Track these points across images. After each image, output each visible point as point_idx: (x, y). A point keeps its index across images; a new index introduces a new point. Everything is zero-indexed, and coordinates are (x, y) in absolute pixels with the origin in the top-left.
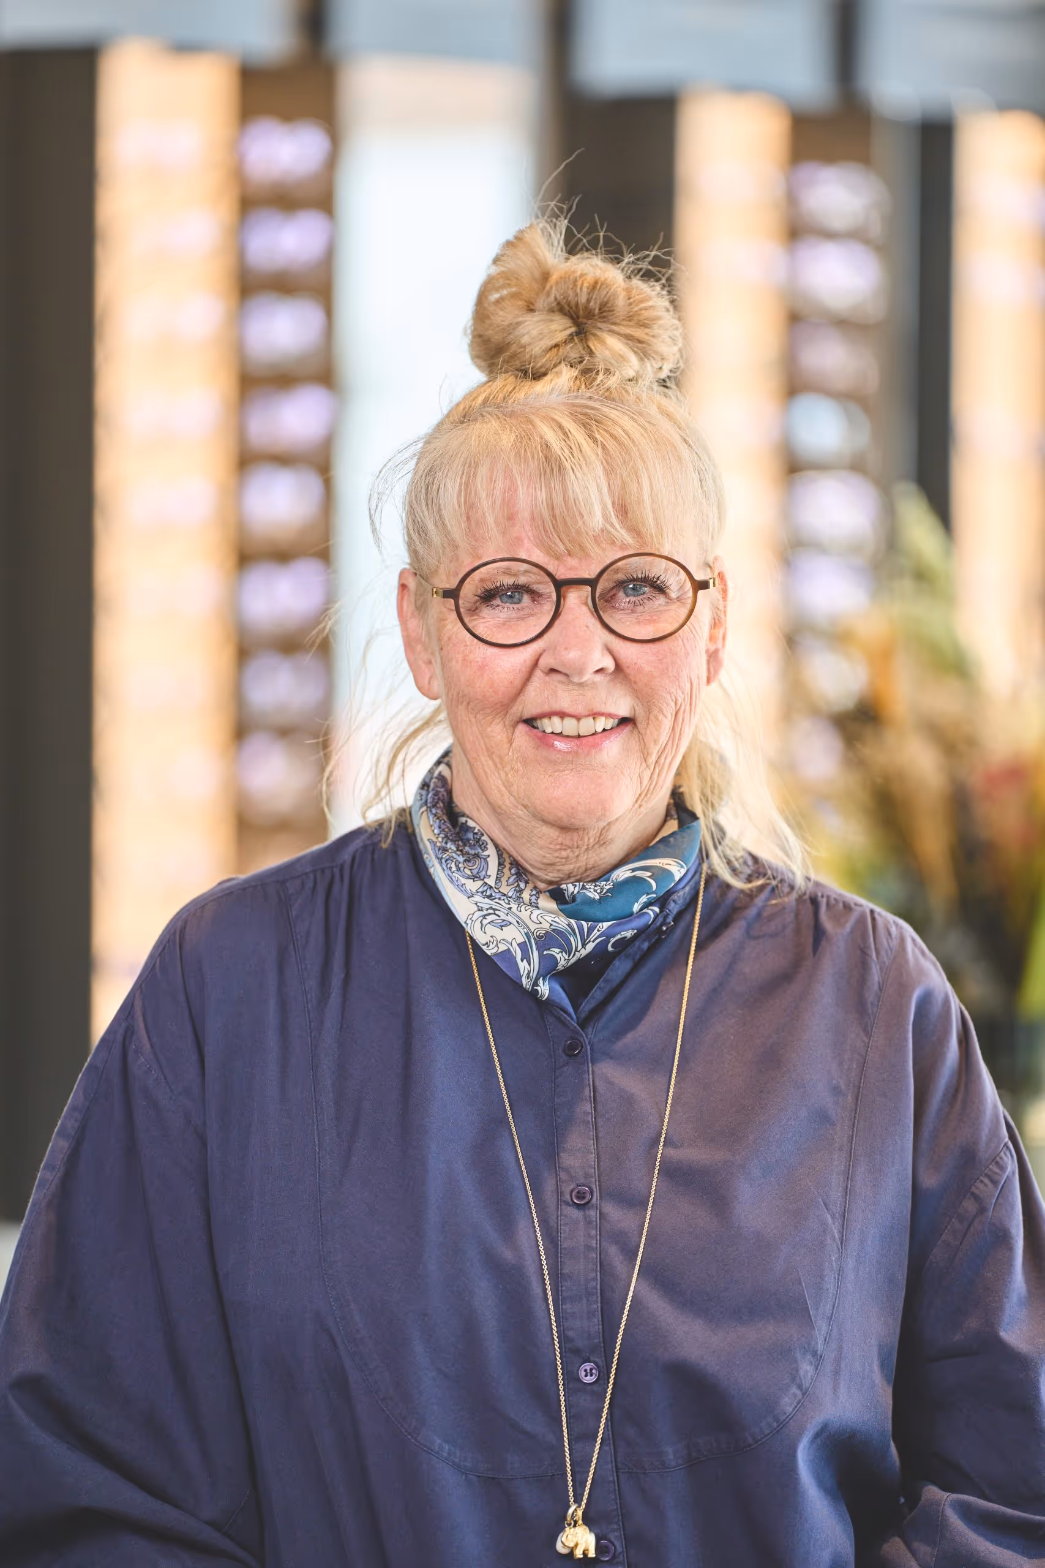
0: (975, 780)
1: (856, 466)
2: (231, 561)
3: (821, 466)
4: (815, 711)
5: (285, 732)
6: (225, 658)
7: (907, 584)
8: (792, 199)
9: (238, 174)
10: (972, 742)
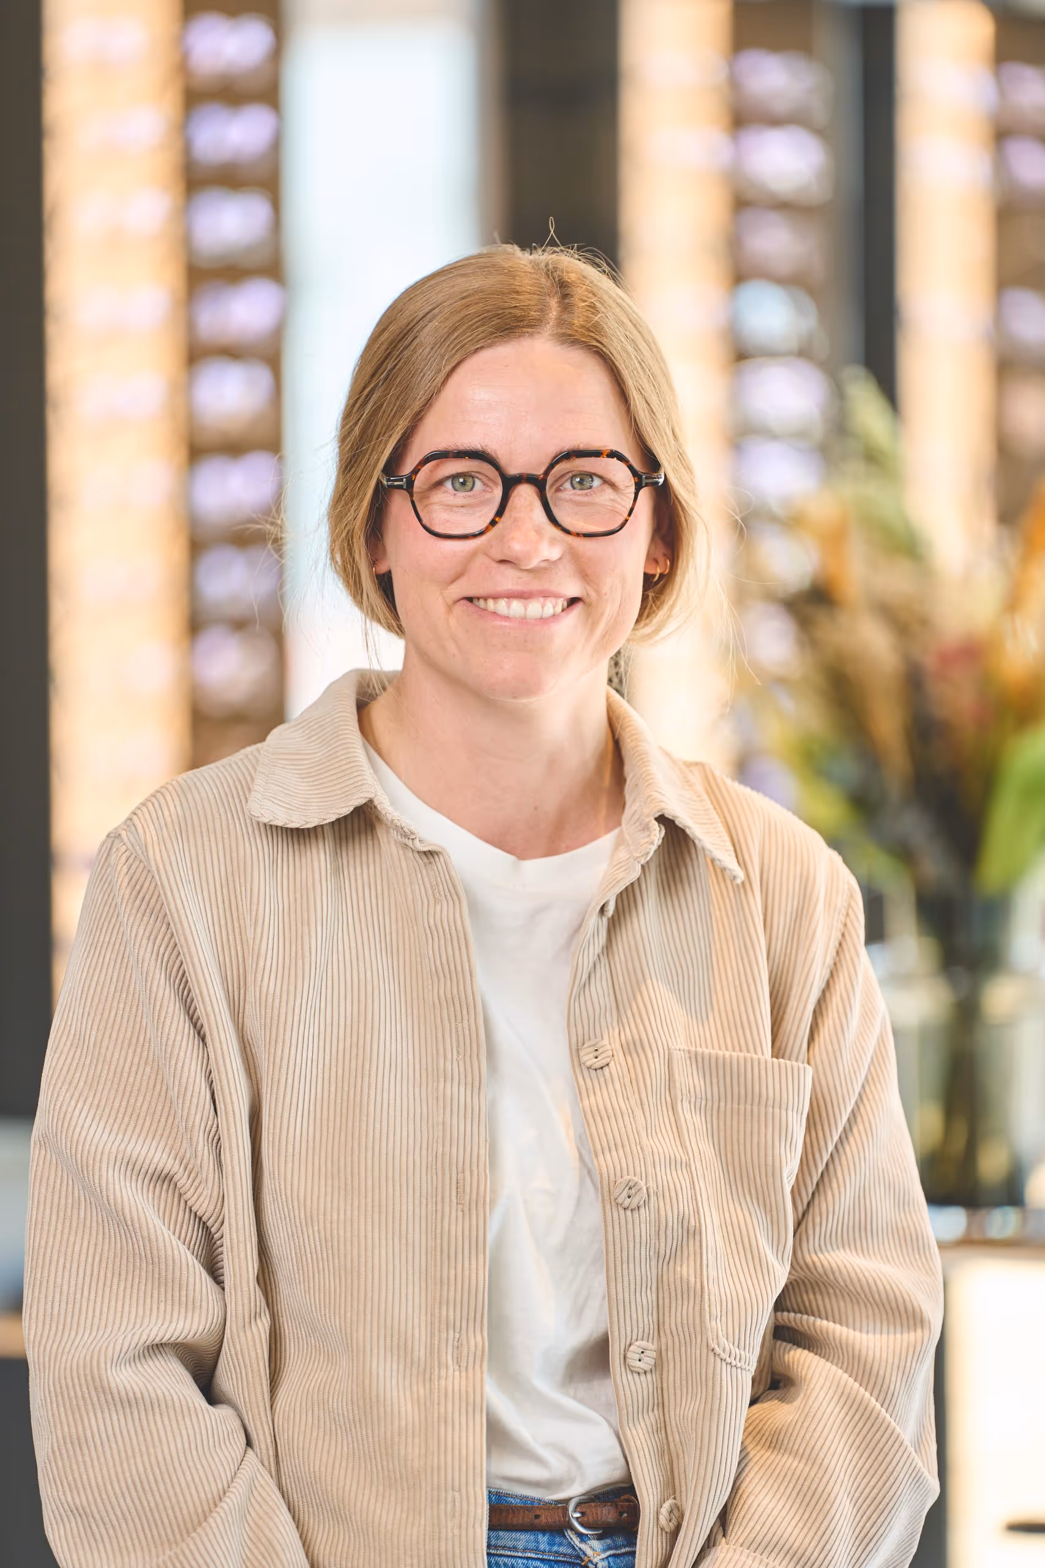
0: (929, 662)
1: (804, 353)
2: (182, 455)
3: (770, 354)
4: (770, 596)
5: (239, 625)
6: (178, 552)
7: (856, 466)
8: (734, 84)
9: (183, 66)
10: (924, 622)
